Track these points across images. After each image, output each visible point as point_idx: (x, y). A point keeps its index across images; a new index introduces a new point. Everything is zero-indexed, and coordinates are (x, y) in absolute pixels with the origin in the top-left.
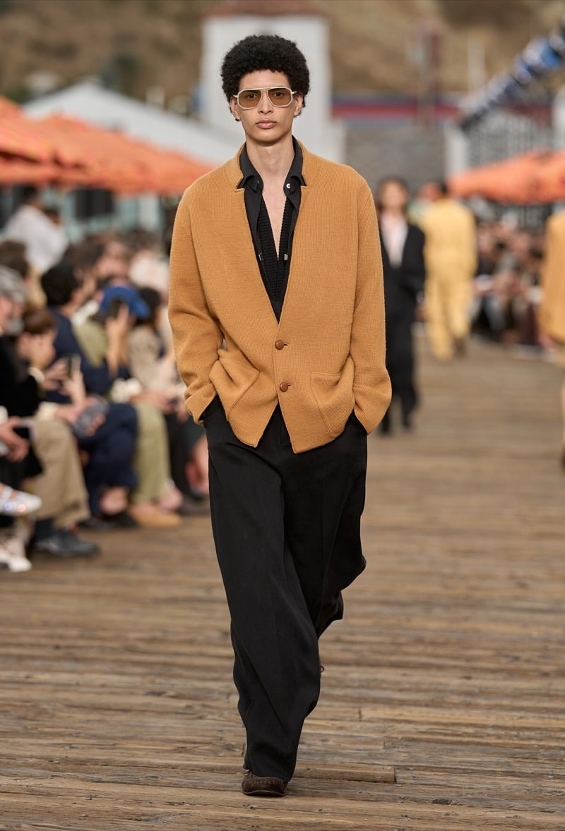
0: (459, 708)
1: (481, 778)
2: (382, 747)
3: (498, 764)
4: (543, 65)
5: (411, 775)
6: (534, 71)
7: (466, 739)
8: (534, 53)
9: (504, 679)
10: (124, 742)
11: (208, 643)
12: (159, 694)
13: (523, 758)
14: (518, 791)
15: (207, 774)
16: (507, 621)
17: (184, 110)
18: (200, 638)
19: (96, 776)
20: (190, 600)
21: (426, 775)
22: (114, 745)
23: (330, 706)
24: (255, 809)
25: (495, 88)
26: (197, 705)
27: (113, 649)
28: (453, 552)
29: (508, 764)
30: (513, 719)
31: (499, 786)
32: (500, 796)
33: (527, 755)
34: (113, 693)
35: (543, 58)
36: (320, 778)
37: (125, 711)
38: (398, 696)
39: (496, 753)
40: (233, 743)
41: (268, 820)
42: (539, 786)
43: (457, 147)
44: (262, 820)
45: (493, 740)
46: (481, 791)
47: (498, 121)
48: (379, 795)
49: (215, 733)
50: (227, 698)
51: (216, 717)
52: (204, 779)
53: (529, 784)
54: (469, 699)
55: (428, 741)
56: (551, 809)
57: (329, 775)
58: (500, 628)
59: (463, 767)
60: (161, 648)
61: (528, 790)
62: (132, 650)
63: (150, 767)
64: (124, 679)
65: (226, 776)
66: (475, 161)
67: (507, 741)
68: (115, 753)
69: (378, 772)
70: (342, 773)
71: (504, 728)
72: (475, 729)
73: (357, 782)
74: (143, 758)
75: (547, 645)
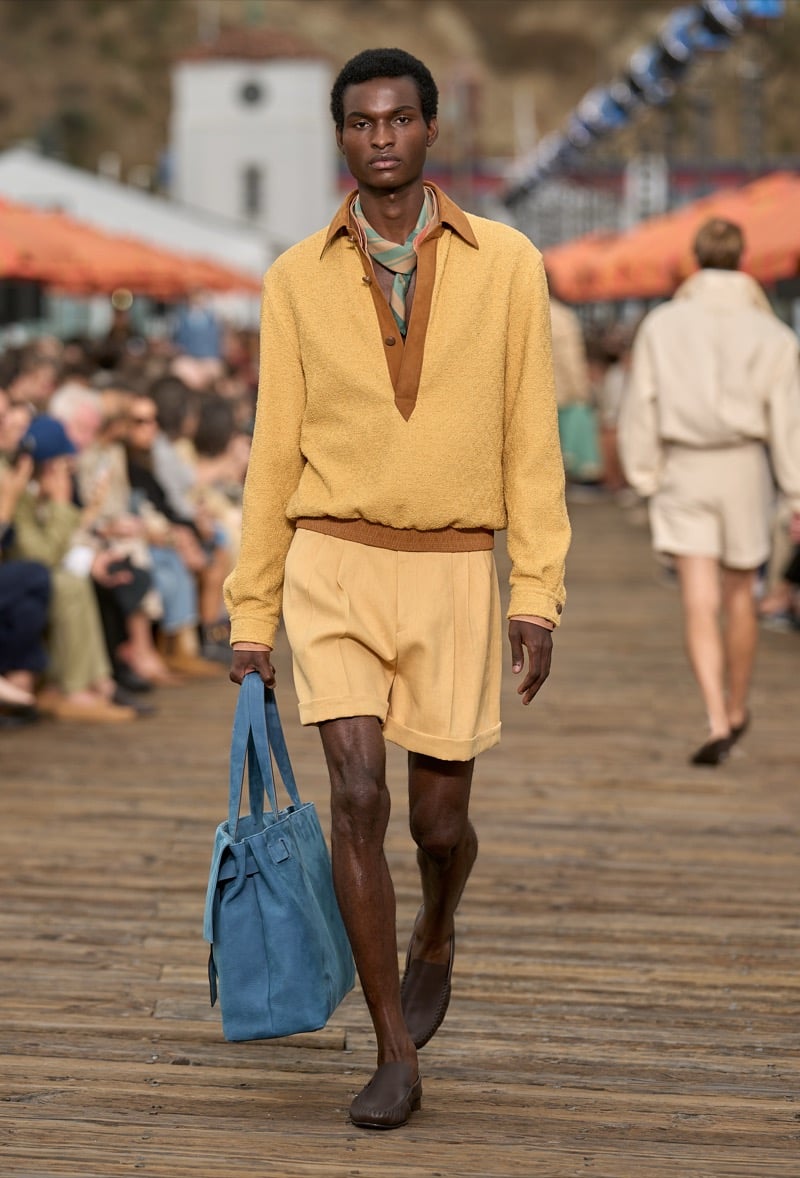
3: (480, 1024)
4: (606, 121)
5: (366, 1038)
6: (596, 132)
8: (592, 107)
9: (502, 915)
11: (127, 870)
12: (52, 938)
13: (515, 1016)
14: (501, 1058)
15: (103, 1041)
16: (515, 840)
17: (146, 183)
18: (116, 865)
20: (109, 817)
24: (160, 1083)
25: (546, 151)
26: (100, 952)
29: (493, 1024)
30: (506, 966)
31: (476, 1053)
32: (478, 1065)
33: (518, 1012)
35: (605, 111)
37: (8, 960)
39: (480, 1010)
40: (142, 1000)
41: (173, 1098)
42: (531, 1051)
44: (167, 1098)
45: (477, 994)
46: (455, 1058)
47: (553, 195)
48: (322, 1065)
49: (120, 987)
50: (141, 943)
52: (100, 1047)
53: (517, 1049)
56: (542, 1081)
58: (505, 849)
60: (64, 878)
61: (514, 1057)
62: (26, 882)
63: (31, 1031)
64: (11, 919)
65: (127, 1043)
67: (495, 994)
69: (324, 1036)
71: (495, 977)
73: (296, 1049)
74: (23, 1020)
75: (563, 870)
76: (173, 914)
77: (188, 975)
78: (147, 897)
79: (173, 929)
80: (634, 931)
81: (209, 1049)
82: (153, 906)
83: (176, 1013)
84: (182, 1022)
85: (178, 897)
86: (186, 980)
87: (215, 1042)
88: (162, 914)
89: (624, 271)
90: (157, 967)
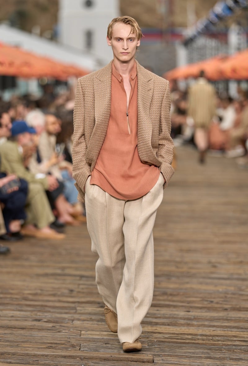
0: (184, 326)
1: (195, 360)
2: (147, 345)
3: (203, 353)
4: (223, 14)
5: (160, 359)
6: (218, 17)
7: (187, 341)
8: (219, 9)
9: (206, 312)
10: (23, 344)
11: (63, 295)
12: (39, 320)
13: (215, 350)
15: (63, 359)
16: (207, 284)
17: (50, 36)
18: (59, 293)
19: (9, 360)
20: (54, 275)
21: (168, 359)
22: (17, 345)
25: (200, 25)
26: (58, 327)
27: (16, 298)
28: (181, 250)
29: (208, 353)
30: (210, 331)
31: (204, 364)
33: (217, 349)
34: (17, 320)
35: (223, 10)
36: (117, 361)
37: (23, 329)
38: (154, 320)
39: (202, 348)
40: (75, 344)
42: (223, 363)
43: (182, 54)
45: (201, 342)
47: (202, 41)
49: (66, 339)
50: (72, 323)
51: (67, 331)
52: (61, 362)
53: (218, 363)
54: (189, 322)
55: (169, 342)
57: (122, 359)
58: (204, 287)
59: (186, 355)
60: (40, 298)
62: (26, 299)
63: (35, 356)
64: (22, 313)
65: (72, 360)
66: (191, 61)
67: (207, 342)
68: (18, 349)
69: (145, 357)
70: (128, 358)
71: (206, 336)
72: (192, 336)
73: (135, 362)
74: (31, 351)
75: (227, 295)
76: (82, 312)
77: (91, 334)
78: (73, 305)
79: (83, 317)
81: (102, 363)
82: (75, 308)
83: (88, 349)
84: (91, 352)
85: (83, 305)
86: (91, 336)
87: (105, 360)
88: (79, 311)
89: (234, 70)
90: (80, 332)
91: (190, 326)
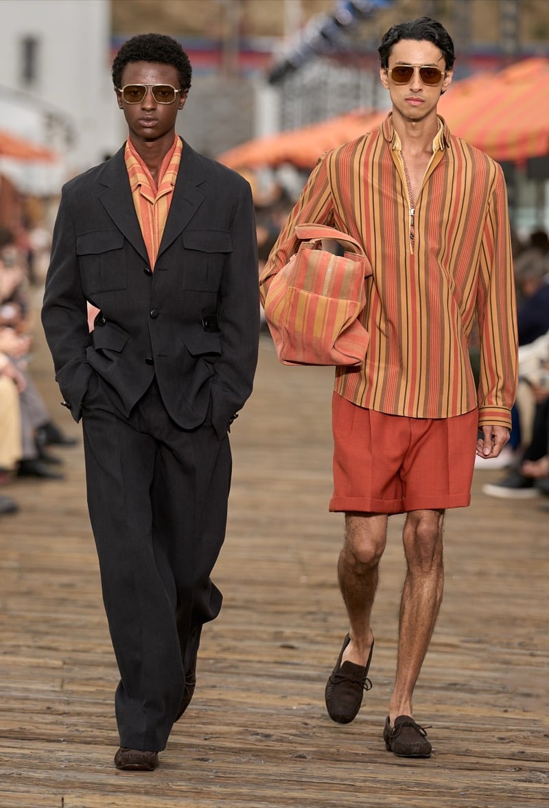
23: (28, 792)
43: (267, 101)
47: (317, 71)
54: (200, 786)
75: (308, 721)
80: (375, 781)
91: (203, 798)
